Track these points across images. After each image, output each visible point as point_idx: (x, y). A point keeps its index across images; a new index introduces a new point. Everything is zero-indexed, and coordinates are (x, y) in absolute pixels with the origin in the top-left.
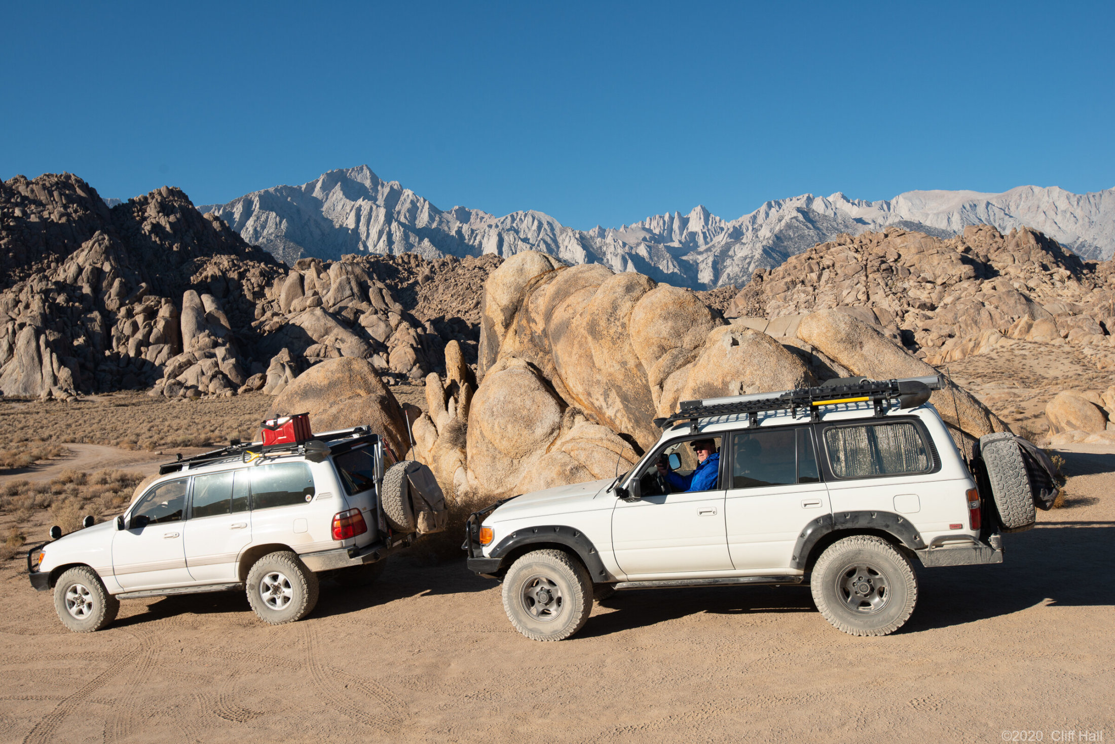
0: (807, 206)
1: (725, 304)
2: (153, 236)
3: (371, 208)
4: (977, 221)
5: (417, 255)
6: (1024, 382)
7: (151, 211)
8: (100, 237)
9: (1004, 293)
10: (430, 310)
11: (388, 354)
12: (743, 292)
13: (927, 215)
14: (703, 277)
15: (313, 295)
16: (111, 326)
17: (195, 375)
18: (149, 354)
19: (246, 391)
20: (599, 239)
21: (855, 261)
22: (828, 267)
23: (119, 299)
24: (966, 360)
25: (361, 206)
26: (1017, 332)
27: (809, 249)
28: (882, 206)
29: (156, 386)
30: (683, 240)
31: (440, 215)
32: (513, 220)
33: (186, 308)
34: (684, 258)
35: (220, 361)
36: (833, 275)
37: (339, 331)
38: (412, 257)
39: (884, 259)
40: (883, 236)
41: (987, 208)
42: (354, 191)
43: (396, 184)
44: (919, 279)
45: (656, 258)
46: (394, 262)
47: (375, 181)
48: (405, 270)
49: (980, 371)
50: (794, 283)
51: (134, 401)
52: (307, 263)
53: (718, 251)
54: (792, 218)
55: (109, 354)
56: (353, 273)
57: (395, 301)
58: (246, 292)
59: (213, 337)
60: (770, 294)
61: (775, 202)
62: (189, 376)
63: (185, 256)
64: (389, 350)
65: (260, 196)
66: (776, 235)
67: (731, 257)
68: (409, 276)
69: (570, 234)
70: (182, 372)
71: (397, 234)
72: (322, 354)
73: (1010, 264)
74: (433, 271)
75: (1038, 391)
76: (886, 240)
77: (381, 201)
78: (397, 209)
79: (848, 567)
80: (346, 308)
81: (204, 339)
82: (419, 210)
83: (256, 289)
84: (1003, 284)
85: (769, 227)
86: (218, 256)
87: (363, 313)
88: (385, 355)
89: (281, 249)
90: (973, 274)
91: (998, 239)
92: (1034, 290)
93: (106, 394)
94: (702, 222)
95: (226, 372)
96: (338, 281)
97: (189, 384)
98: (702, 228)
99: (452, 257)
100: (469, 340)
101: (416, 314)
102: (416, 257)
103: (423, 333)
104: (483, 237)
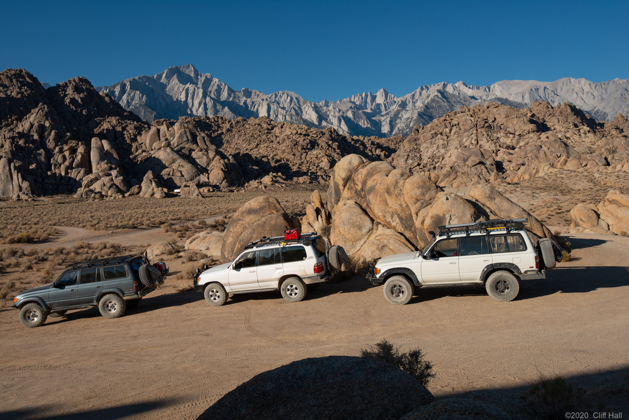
0: (443, 89)
1: (397, 145)
2: (71, 105)
3: (195, 89)
4: (539, 98)
5: (222, 117)
6: (562, 192)
7: (70, 91)
8: (43, 107)
9: (552, 141)
10: (231, 149)
11: (209, 174)
12: (408, 139)
13: (511, 94)
14: (384, 130)
15: (165, 140)
16: (51, 158)
17: (100, 186)
18: (73, 174)
19: (130, 195)
20: (325, 107)
21: (470, 122)
22: (456, 125)
23: (54, 142)
24: (532, 180)
25: (188, 88)
26: (559, 164)
27: (445, 115)
28: (485, 89)
29: (78, 192)
30: (373, 108)
31: (234, 93)
32: (276, 96)
33: (93, 147)
34: (374, 118)
35: (114, 178)
36: (458, 130)
37: (180, 161)
38: (219, 118)
39: (487, 121)
40: (486, 108)
41: (544, 90)
42: (184, 79)
43: (209, 75)
44: (506, 132)
45: (357, 119)
46: (209, 121)
47: (197, 73)
48: (216, 125)
49: (539, 186)
50: (436, 134)
51: (67, 200)
52: (161, 122)
53: (393, 114)
54: (435, 96)
55: (50, 174)
56: (188, 128)
57: (212, 144)
58: (127, 138)
59: (109, 164)
60: (423, 141)
61: (425, 87)
62: (97, 186)
63: (90, 117)
64: (209, 172)
65: (130, 82)
66: (425, 106)
67: (400, 118)
68: (218, 129)
69: (309, 104)
70: (93, 184)
71: (210, 105)
72: (171, 174)
73: (556, 123)
74: (231, 126)
75: (569, 197)
76: (488, 110)
77: (200, 85)
78: (209, 90)
79: (498, 281)
80: (184, 148)
81: (104, 165)
82: (222, 90)
83: (132, 137)
84: (552, 135)
85: (422, 101)
86: (110, 117)
87: (194, 150)
88: (207, 175)
89: (143, 112)
90: (536, 129)
91: (550, 109)
92: (570, 138)
93: (49, 196)
94: (384, 98)
95: (118, 185)
96: (179, 132)
97: (97, 190)
98: (383, 101)
99: (242, 118)
100: (254, 166)
101: (223, 151)
102: (222, 118)
103: (228, 162)
104: (259, 106)
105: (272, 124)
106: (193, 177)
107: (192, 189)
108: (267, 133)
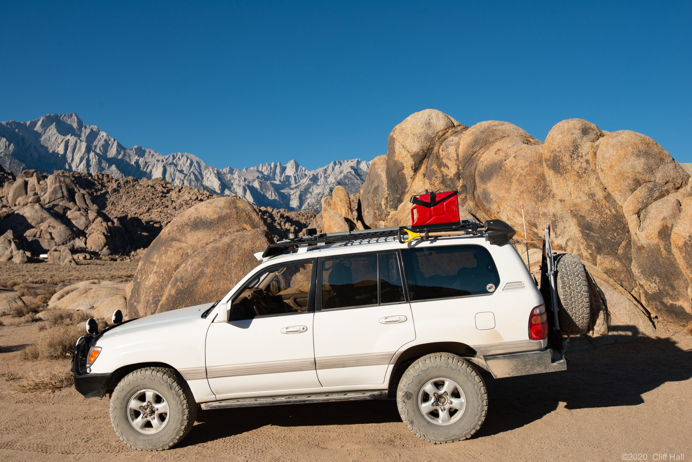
0: (357, 165)
1: (308, 221)
3: (76, 142)
10: (116, 212)
11: (86, 238)
12: (320, 214)
14: (293, 204)
15: (34, 195)
20: (229, 175)
25: (69, 140)
30: (282, 180)
31: (125, 150)
32: (174, 158)
34: (282, 191)
37: (51, 221)
38: (105, 176)
42: (64, 129)
43: (95, 128)
45: (264, 190)
46: (92, 178)
47: (81, 124)
48: (100, 184)
52: (31, 173)
53: (303, 188)
54: (348, 172)
56: (64, 182)
57: (94, 203)
61: (338, 162)
64: (87, 235)
66: (338, 182)
67: (311, 193)
68: (102, 188)
69: (211, 170)
71: (94, 161)
72: (37, 236)
74: (119, 186)
77: (83, 137)
78: (94, 144)
80: (58, 205)
82: (110, 146)
85: (334, 177)
87: (70, 209)
88: (84, 239)
89: (8, 163)
94: (294, 170)
96: (53, 187)
98: (294, 173)
99: (132, 178)
100: (143, 232)
101: (107, 213)
102: (108, 176)
103: (112, 226)
104: (153, 167)
105: (168, 187)
106: (66, 241)
107: (64, 254)
108: (162, 196)
